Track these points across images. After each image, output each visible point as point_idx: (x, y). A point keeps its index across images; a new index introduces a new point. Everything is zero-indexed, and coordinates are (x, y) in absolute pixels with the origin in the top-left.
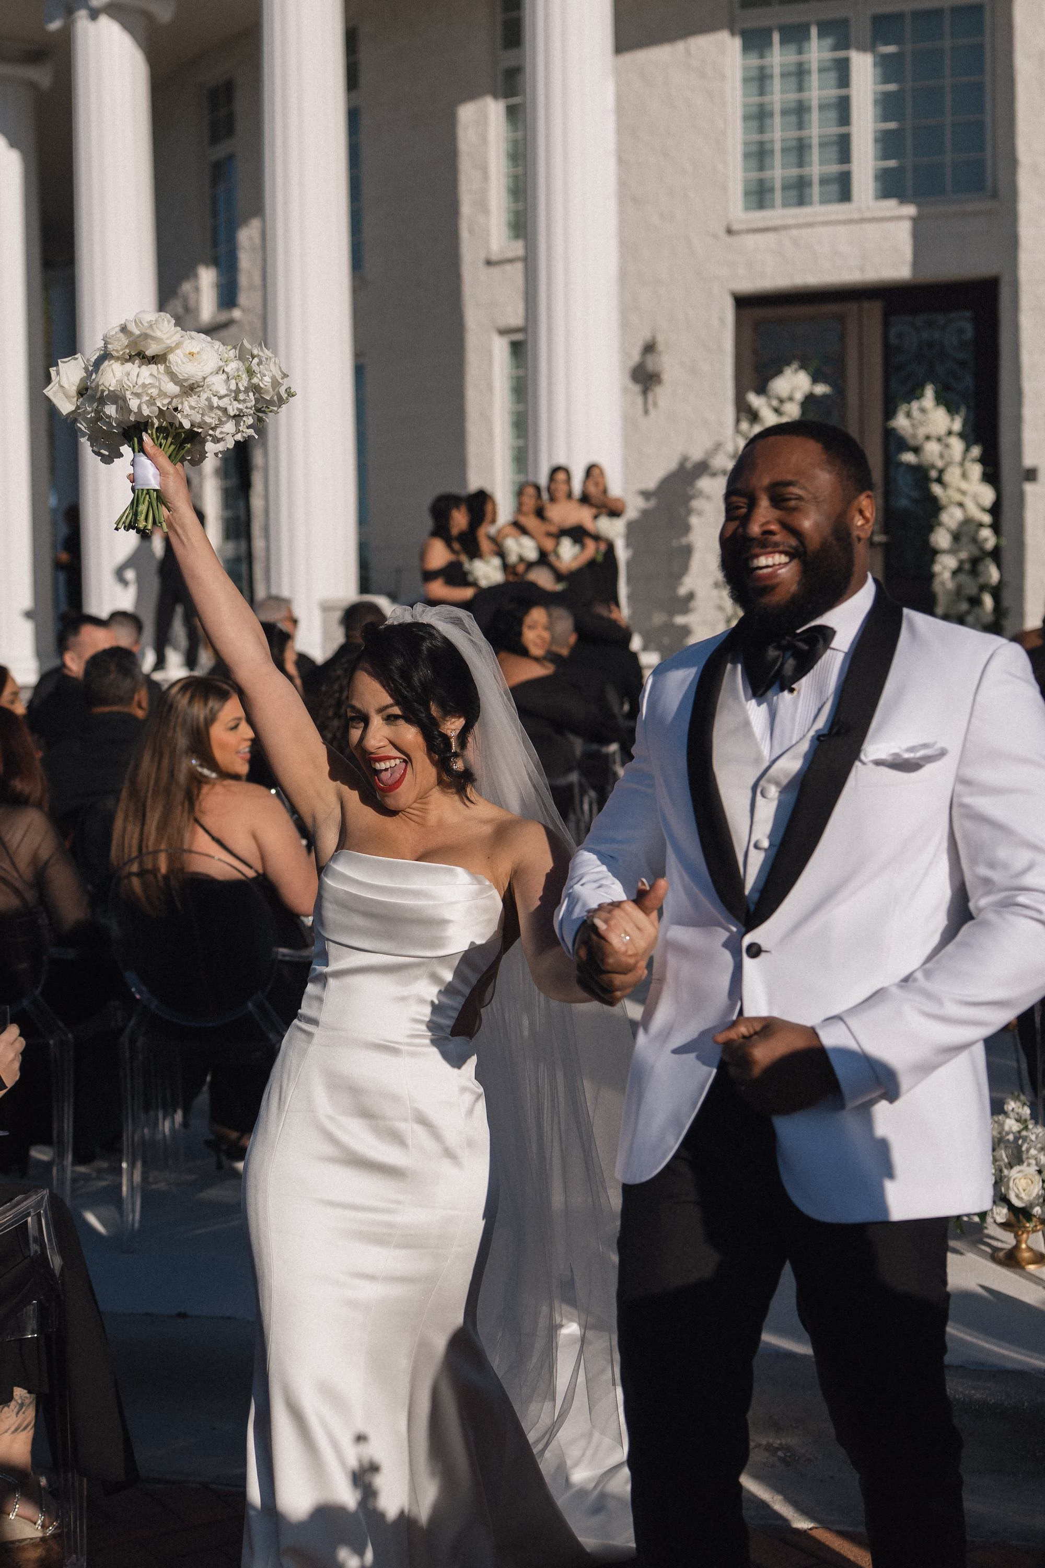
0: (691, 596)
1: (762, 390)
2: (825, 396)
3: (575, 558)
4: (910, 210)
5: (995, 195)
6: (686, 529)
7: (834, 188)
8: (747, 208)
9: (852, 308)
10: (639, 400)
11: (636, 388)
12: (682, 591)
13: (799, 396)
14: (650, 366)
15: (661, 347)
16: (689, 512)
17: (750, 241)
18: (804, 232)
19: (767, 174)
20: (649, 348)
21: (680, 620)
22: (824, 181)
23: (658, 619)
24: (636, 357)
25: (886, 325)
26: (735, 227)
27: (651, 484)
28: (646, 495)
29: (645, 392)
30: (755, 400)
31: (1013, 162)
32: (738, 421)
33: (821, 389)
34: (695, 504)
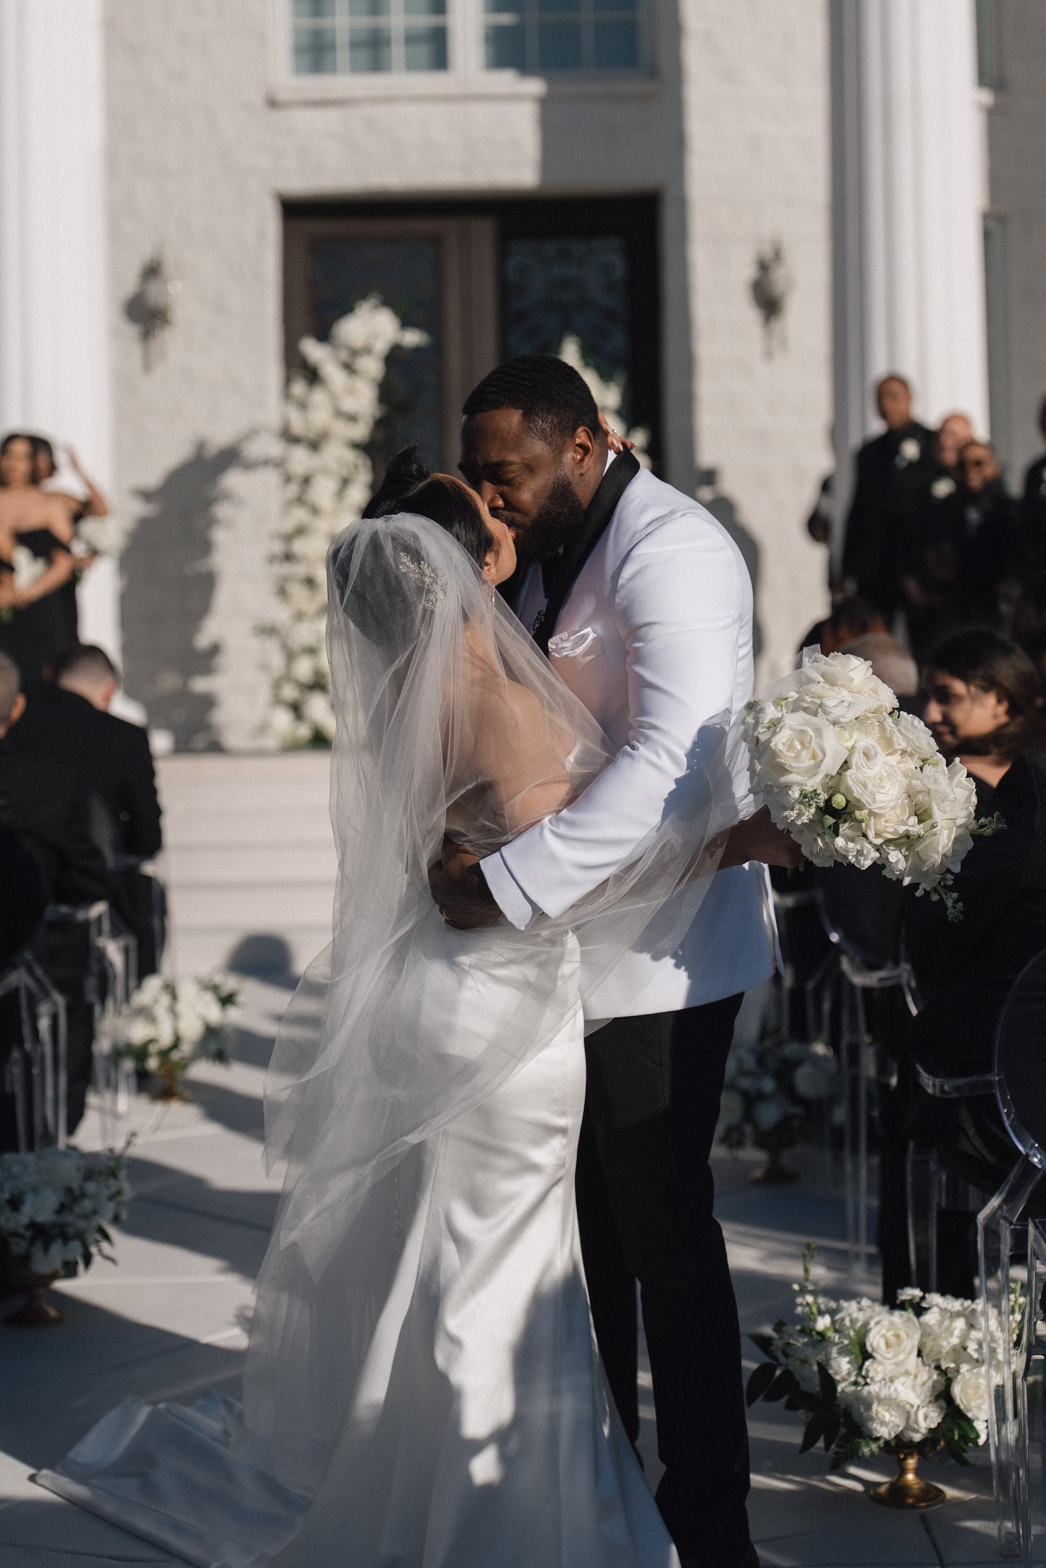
0: (215, 650)
1: (324, 335)
2: (418, 350)
3: (36, 581)
4: (535, 86)
5: (653, 73)
6: (206, 547)
7: (423, 51)
8: (299, 70)
9: (449, 226)
10: (136, 350)
11: (131, 331)
12: (203, 640)
13: (381, 346)
14: (154, 294)
15: (169, 268)
16: (211, 522)
17: (302, 118)
18: (383, 112)
19: (325, 23)
20: (152, 271)
21: (200, 685)
22: (411, 39)
23: (169, 681)
24: (130, 283)
25: (502, 255)
26: (282, 96)
27: (153, 477)
28: (146, 495)
29: (147, 334)
30: (313, 350)
31: (676, 29)
32: (288, 382)
33: (412, 338)
34: (223, 511)
